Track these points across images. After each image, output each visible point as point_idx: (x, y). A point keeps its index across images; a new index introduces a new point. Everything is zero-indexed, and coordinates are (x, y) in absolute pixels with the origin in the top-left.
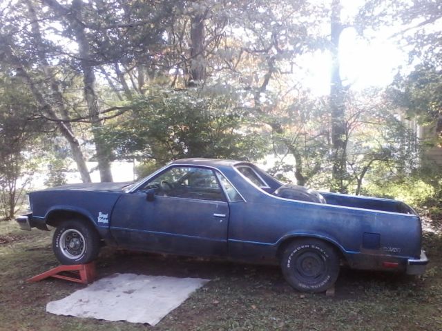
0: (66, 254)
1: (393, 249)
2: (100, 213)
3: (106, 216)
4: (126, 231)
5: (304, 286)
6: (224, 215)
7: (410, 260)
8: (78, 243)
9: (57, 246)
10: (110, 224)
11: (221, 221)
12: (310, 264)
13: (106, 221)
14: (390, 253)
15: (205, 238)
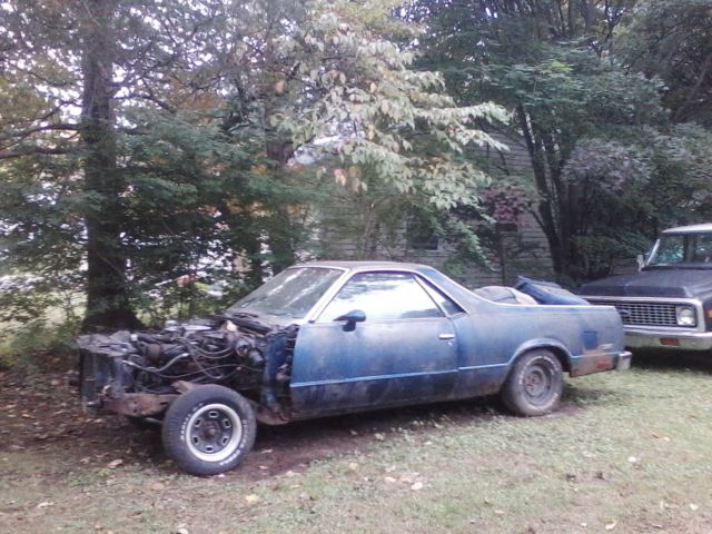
6: (452, 335)
11: (450, 343)
15: (433, 372)
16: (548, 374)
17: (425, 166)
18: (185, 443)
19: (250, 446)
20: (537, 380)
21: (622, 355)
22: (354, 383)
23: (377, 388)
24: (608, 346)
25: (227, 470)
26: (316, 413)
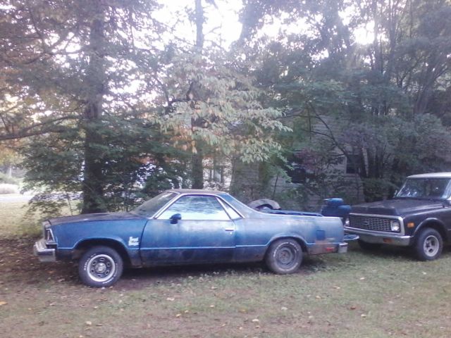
2: (131, 238)
3: (136, 240)
6: (233, 229)
8: (104, 267)
10: (140, 246)
11: (231, 233)
13: (137, 244)
14: (330, 241)
16: (293, 252)
17: (243, 140)
18: (86, 272)
19: (119, 276)
20: (287, 255)
21: (341, 244)
22: (175, 250)
24: (332, 239)
25: (107, 286)
26: (155, 263)
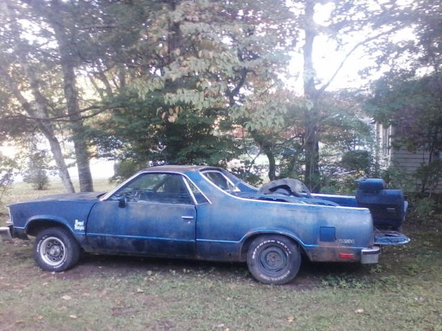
0: (45, 259)
1: (348, 241)
2: (76, 221)
3: (82, 223)
4: (102, 237)
5: (265, 277)
6: (192, 217)
7: (363, 251)
8: (58, 250)
9: (38, 251)
10: (86, 231)
11: (189, 222)
12: (274, 257)
13: (82, 228)
14: (345, 244)
15: (176, 240)
18: (39, 254)
20: (278, 258)
21: (365, 250)
22: (122, 238)
23: (138, 244)
25: (58, 271)
